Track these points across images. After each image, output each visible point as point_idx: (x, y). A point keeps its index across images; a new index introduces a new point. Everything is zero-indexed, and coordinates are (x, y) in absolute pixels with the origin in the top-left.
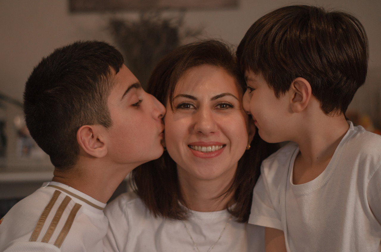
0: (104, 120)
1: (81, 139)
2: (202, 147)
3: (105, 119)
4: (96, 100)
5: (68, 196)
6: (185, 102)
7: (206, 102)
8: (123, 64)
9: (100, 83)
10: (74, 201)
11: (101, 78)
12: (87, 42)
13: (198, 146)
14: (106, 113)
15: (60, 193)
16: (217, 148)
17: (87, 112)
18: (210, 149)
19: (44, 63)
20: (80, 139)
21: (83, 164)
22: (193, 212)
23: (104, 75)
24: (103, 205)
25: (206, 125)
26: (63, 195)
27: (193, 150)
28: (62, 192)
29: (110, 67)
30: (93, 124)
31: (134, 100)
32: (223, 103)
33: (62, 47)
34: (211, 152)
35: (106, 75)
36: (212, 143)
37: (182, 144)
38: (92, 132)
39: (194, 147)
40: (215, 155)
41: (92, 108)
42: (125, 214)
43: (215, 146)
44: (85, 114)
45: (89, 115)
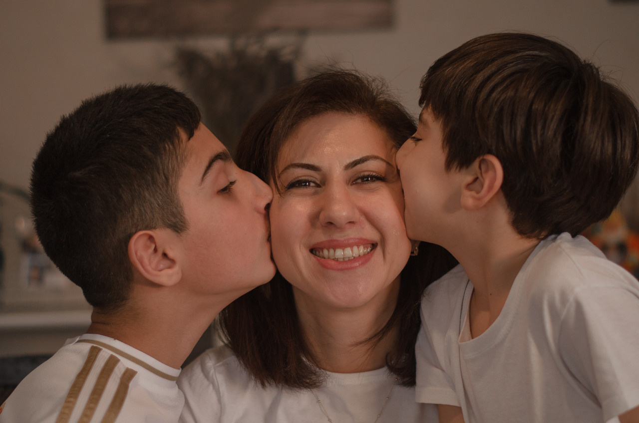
0: (173, 219)
1: (136, 254)
2: (335, 251)
3: (175, 218)
4: (159, 186)
5: (114, 356)
6: (300, 179)
7: (338, 174)
8: (201, 123)
9: (164, 158)
10: (125, 364)
11: (165, 149)
12: (137, 87)
13: (329, 250)
14: (176, 208)
15: (100, 350)
16: (362, 250)
17: (143, 207)
18: (349, 252)
19: (65, 125)
21: (142, 298)
23: (169, 143)
24: (175, 372)
25: (341, 210)
26: (105, 354)
27: (319, 258)
28: (104, 349)
29: (178, 128)
30: (155, 228)
31: (223, 183)
32: (366, 173)
34: (355, 259)
35: (173, 143)
36: (351, 241)
37: (300, 248)
38: (155, 243)
39: (321, 253)
40: (360, 263)
41: (153, 200)
42: (213, 383)
43: (358, 246)
44: (140, 210)
45: (148, 211)
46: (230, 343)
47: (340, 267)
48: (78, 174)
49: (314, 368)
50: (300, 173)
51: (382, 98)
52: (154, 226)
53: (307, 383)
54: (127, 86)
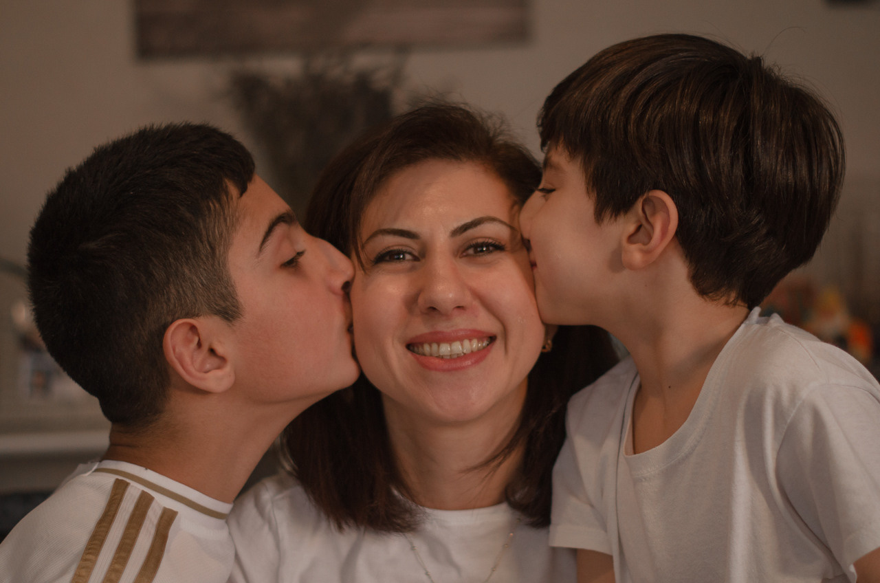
0: (221, 303)
1: (174, 350)
2: (439, 346)
3: (224, 301)
4: (202, 259)
5: (146, 493)
6: (392, 249)
7: (442, 241)
8: (255, 173)
9: (207, 221)
10: (161, 502)
11: (209, 209)
12: (167, 128)
13: (430, 345)
14: (226, 288)
15: (128, 484)
16: (475, 345)
17: (182, 288)
18: (457, 348)
19: (72, 180)
20: (172, 352)
21: (183, 409)
22: (428, 510)
23: (214, 201)
24: (224, 508)
25: (445, 292)
26: (134, 490)
27: (418, 356)
28: (132, 483)
29: (226, 180)
30: (198, 315)
31: (287, 254)
32: (480, 241)
33: (110, 143)
34: (465, 357)
35: (219, 201)
36: (461, 333)
37: (393, 344)
38: (198, 335)
39: (420, 349)
40: (473, 361)
41: (194, 278)
42: (270, 523)
43: (470, 340)
44: (178, 292)
45: (189, 293)
46: (294, 469)
47: (446, 366)
48: (92, 245)
49: (410, 504)
50: (391, 241)
51: (501, 139)
52: (196, 313)
53: (399, 525)
54: (155, 127)
